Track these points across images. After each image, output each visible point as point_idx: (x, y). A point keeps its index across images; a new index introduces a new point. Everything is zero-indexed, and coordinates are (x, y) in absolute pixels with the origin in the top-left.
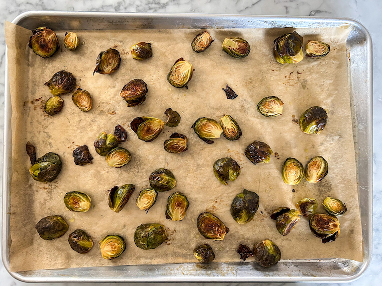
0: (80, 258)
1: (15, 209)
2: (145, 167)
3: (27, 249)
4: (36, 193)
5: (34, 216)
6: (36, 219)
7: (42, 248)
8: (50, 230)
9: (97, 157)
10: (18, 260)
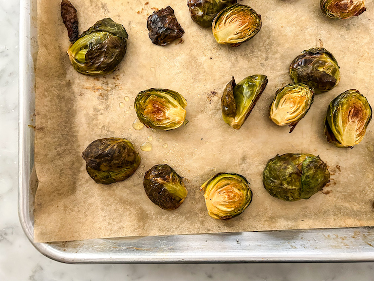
0: (164, 217)
1: (43, 121)
2: (279, 49)
3: (65, 200)
4: (78, 97)
5: (77, 140)
6: (79, 146)
7: (93, 199)
8: (112, 160)
9: (191, 30)
10: (51, 220)
